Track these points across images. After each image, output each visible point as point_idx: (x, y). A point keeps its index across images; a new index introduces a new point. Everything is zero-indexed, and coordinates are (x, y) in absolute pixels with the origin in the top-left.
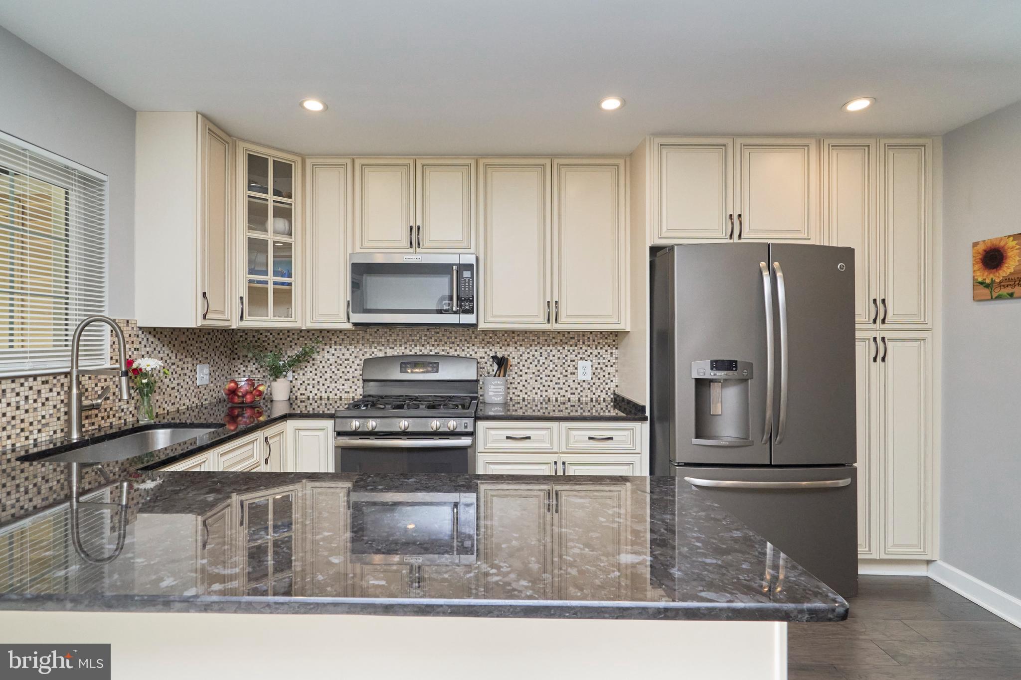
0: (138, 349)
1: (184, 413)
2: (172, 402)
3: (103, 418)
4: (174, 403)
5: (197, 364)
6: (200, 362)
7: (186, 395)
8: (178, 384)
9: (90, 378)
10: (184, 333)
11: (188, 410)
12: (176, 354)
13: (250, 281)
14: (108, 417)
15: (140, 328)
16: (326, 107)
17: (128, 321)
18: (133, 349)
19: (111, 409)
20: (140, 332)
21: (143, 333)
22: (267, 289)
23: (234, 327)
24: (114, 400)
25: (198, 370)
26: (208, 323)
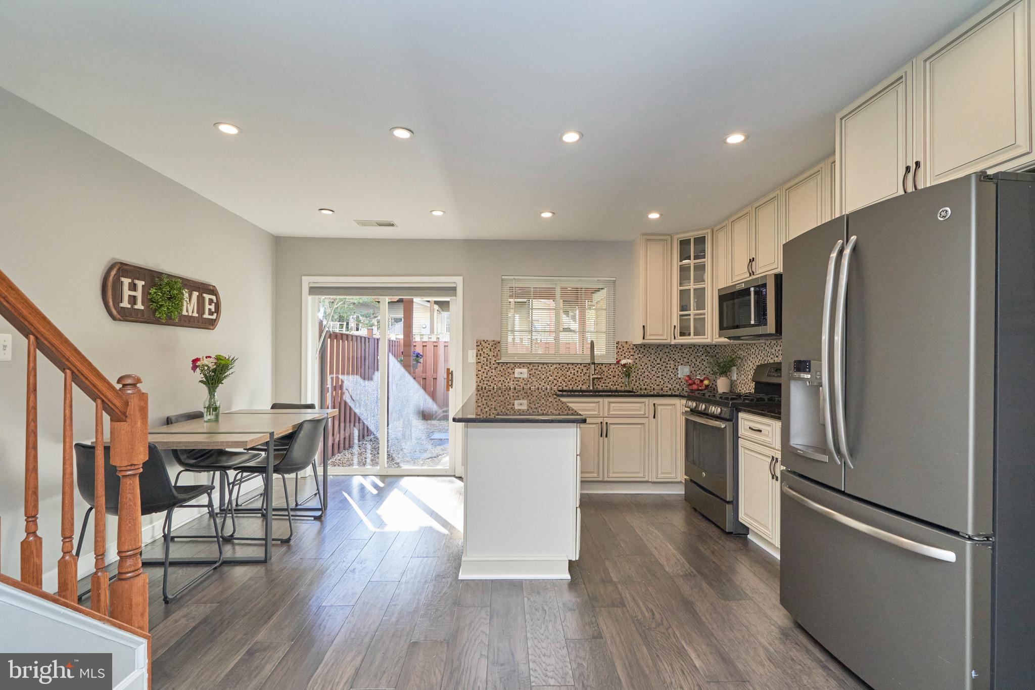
0: (633, 355)
1: (667, 392)
2: (657, 384)
3: (612, 385)
4: (659, 385)
5: (678, 366)
6: (682, 364)
7: (669, 382)
8: (662, 375)
9: (605, 367)
10: (667, 348)
11: (670, 390)
12: (661, 359)
13: (681, 316)
14: (615, 385)
15: (634, 345)
16: (661, 215)
17: (626, 342)
18: (630, 355)
19: (617, 382)
20: (635, 347)
21: (636, 347)
22: (690, 319)
23: (673, 343)
24: (618, 378)
25: (679, 369)
26: (646, 341)
